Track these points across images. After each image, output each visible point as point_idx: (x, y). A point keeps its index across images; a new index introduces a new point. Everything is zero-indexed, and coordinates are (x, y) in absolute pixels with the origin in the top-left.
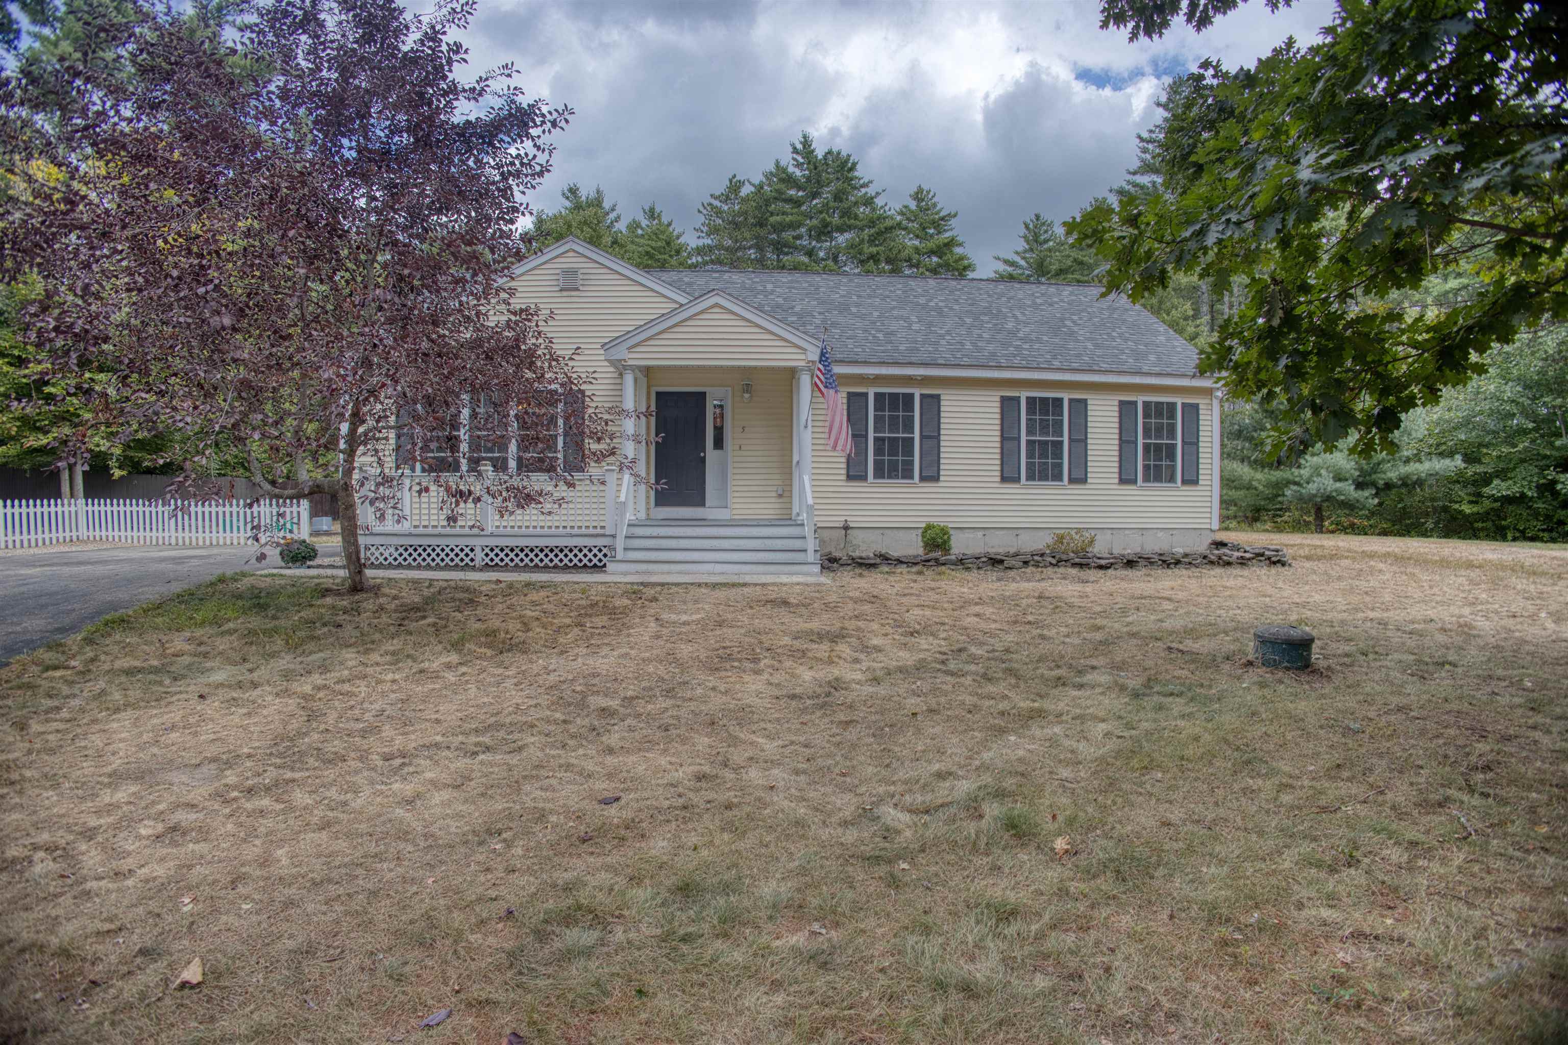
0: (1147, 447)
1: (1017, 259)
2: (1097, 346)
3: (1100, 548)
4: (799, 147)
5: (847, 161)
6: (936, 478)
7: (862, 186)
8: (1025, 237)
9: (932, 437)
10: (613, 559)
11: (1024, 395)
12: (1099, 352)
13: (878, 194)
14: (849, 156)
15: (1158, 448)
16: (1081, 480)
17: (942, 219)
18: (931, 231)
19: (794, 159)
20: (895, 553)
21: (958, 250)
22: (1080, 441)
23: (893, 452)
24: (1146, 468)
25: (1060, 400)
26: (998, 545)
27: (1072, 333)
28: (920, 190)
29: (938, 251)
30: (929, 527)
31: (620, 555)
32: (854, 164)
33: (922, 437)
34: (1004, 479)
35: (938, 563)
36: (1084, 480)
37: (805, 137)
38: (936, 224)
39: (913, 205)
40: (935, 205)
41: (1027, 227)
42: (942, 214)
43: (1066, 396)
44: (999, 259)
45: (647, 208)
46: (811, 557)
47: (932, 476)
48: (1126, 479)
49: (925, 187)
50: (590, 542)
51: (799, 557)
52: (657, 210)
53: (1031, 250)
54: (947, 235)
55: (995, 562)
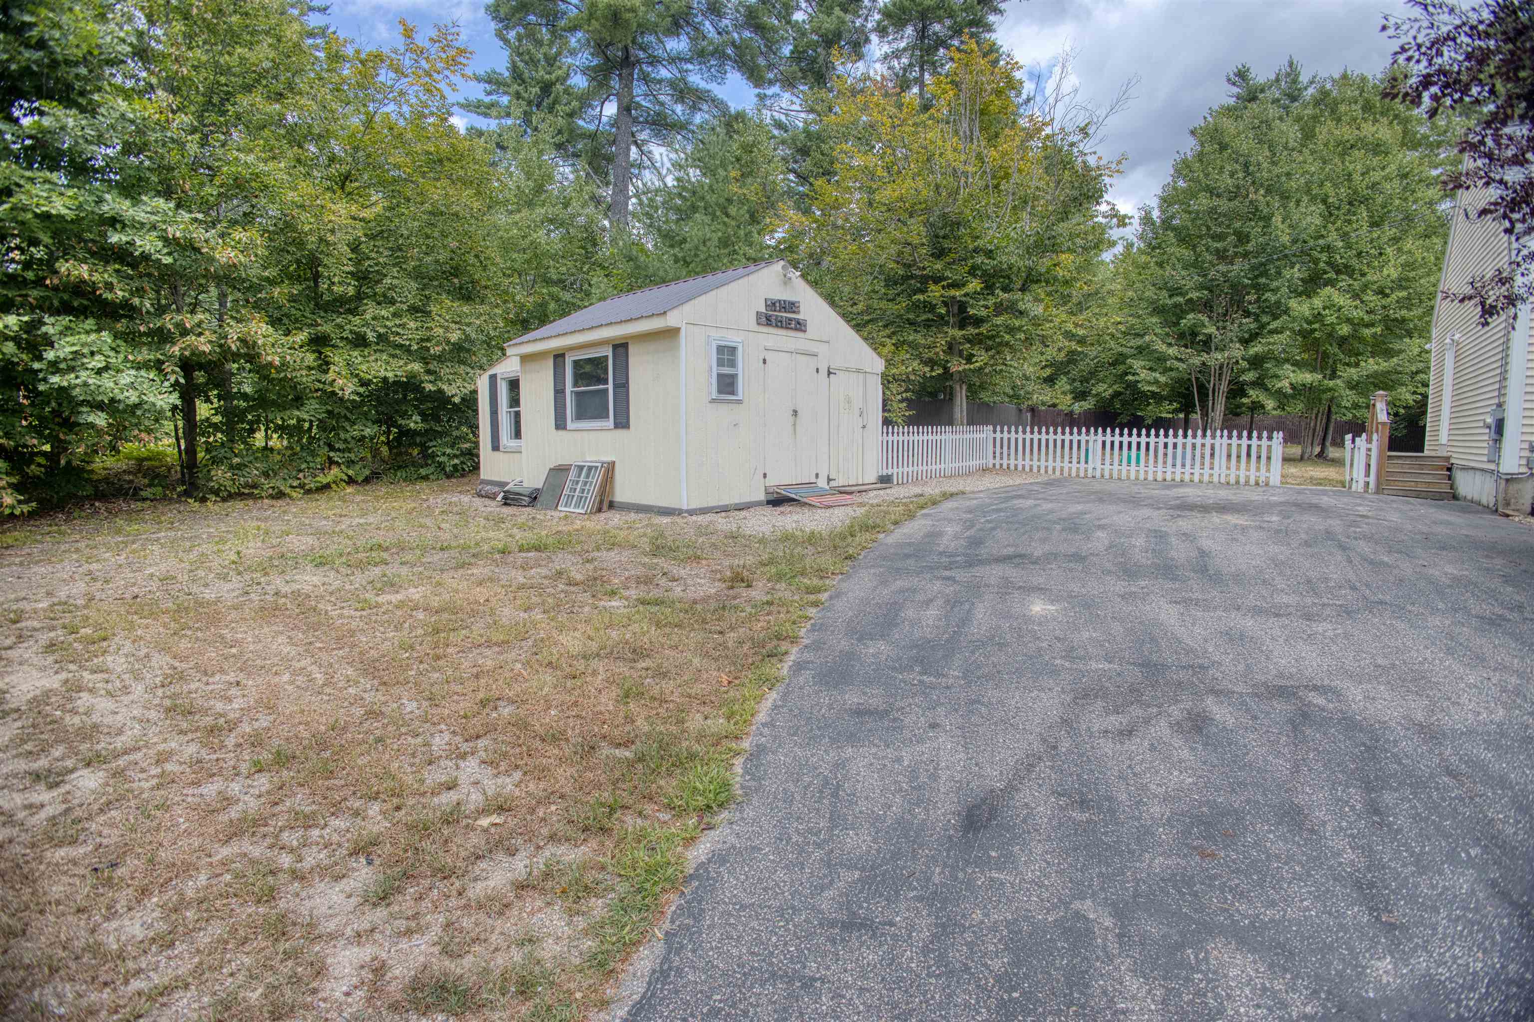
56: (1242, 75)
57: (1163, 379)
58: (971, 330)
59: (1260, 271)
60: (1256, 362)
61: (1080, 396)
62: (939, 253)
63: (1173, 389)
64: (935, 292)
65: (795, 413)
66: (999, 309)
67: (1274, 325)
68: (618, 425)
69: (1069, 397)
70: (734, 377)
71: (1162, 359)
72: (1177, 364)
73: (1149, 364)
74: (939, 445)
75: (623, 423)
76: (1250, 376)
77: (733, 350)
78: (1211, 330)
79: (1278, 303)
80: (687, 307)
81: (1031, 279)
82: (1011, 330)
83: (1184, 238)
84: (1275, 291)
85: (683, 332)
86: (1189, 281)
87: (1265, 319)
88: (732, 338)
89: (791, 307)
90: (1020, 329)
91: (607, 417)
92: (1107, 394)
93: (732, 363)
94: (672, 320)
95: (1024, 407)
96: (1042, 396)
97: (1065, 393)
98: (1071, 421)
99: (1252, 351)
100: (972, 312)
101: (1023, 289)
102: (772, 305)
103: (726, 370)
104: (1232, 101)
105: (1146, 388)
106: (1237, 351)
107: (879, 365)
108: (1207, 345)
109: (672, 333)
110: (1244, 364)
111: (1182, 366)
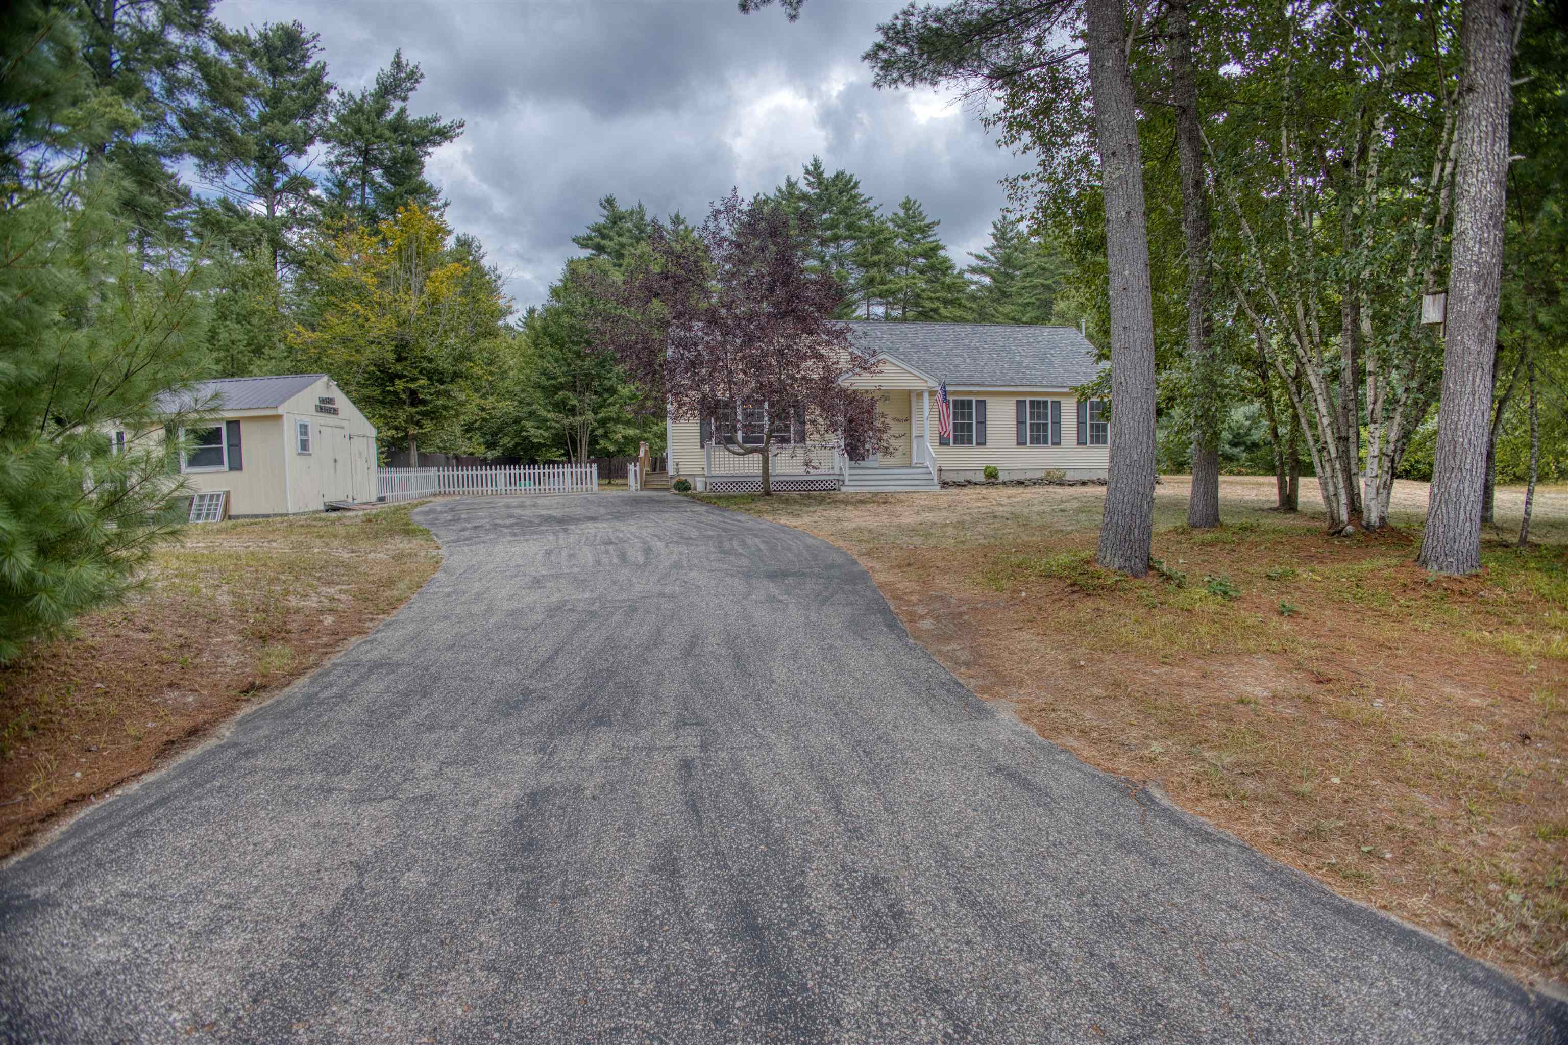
0: (1092, 425)
1: (988, 255)
2: (1065, 371)
3: (1069, 476)
4: (811, 168)
5: (850, 181)
6: (984, 444)
7: (864, 202)
8: (993, 235)
9: (982, 423)
10: (843, 484)
11: (1028, 399)
12: (1066, 374)
13: (876, 208)
14: (852, 176)
15: (1098, 426)
16: (1057, 443)
17: (928, 226)
18: (918, 236)
19: (806, 179)
20: (974, 480)
21: (942, 253)
22: (1057, 423)
23: (962, 430)
24: (1092, 436)
25: (1046, 402)
26: (1021, 476)
27: (1051, 363)
28: (908, 200)
29: (926, 255)
30: (987, 468)
31: (847, 483)
32: (856, 184)
33: (977, 422)
34: (1018, 444)
35: (994, 484)
36: (1059, 444)
37: (815, 160)
38: (922, 230)
39: (902, 213)
40: (920, 213)
41: (995, 226)
42: (927, 221)
43: (1049, 399)
44: (971, 254)
45: (673, 215)
46: (936, 482)
47: (982, 443)
48: (1081, 442)
49: (912, 198)
50: (827, 478)
51: (930, 482)
52: (682, 217)
53: (1000, 247)
54: (931, 239)
55: (1020, 483)
56: (610, 202)
57: (546, 434)
58: (421, 408)
59: (602, 365)
60: (602, 423)
61: (491, 446)
62: (399, 359)
63: (553, 440)
64: (400, 385)
65: (335, 461)
66: (438, 394)
67: (611, 400)
68: (231, 469)
69: (483, 447)
70: (307, 441)
71: (545, 420)
72: (554, 424)
73: (536, 424)
74: (409, 479)
75: (236, 465)
76: (600, 432)
77: (306, 426)
78: (575, 402)
79: (612, 386)
80: (286, 403)
81: (456, 376)
82: (445, 408)
83: (556, 342)
84: (610, 379)
85: (285, 418)
86: (560, 372)
87: (606, 396)
88: (307, 420)
89: (330, 401)
90: (452, 408)
91: (222, 463)
92: (510, 445)
93: (306, 434)
94: (280, 411)
95: (451, 455)
96: (465, 447)
97: (479, 444)
98: (484, 462)
99: (600, 416)
100: (421, 397)
101: (452, 381)
102: (323, 401)
103: (304, 438)
104: (602, 221)
105: (536, 441)
106: (590, 416)
107: (374, 433)
108: (573, 411)
109: (279, 417)
110: (595, 424)
111: (558, 425)
